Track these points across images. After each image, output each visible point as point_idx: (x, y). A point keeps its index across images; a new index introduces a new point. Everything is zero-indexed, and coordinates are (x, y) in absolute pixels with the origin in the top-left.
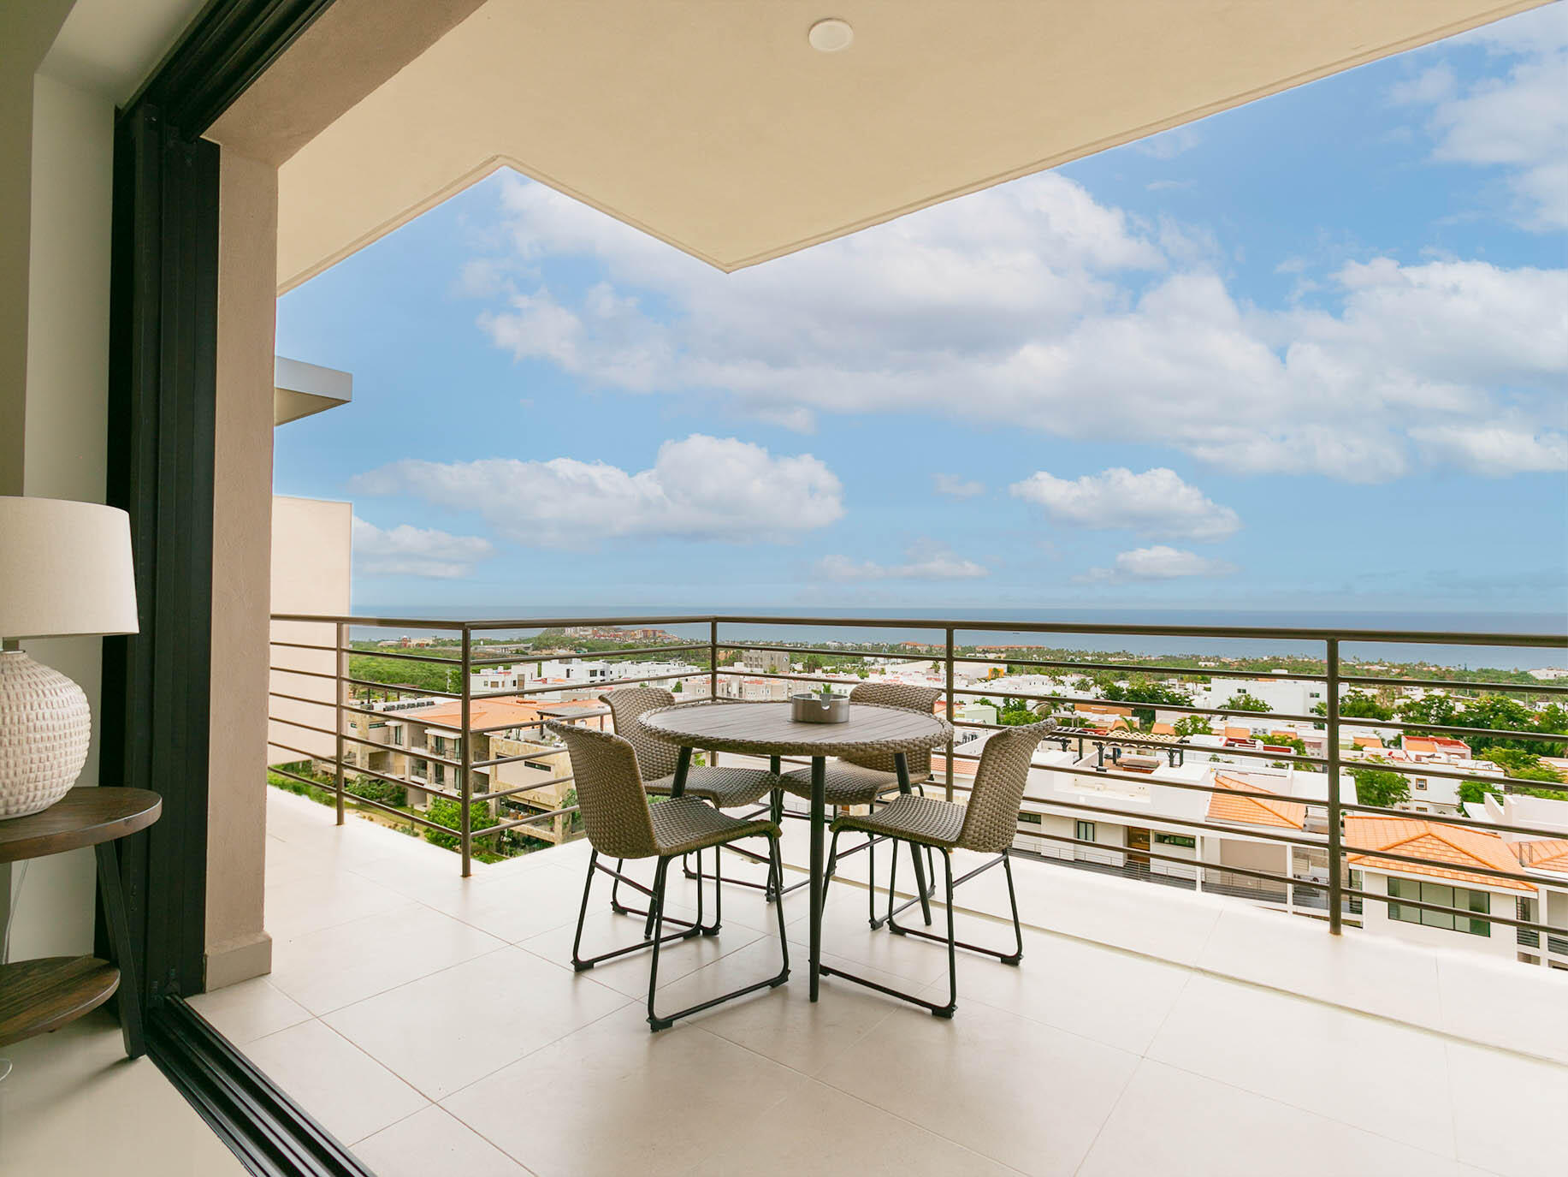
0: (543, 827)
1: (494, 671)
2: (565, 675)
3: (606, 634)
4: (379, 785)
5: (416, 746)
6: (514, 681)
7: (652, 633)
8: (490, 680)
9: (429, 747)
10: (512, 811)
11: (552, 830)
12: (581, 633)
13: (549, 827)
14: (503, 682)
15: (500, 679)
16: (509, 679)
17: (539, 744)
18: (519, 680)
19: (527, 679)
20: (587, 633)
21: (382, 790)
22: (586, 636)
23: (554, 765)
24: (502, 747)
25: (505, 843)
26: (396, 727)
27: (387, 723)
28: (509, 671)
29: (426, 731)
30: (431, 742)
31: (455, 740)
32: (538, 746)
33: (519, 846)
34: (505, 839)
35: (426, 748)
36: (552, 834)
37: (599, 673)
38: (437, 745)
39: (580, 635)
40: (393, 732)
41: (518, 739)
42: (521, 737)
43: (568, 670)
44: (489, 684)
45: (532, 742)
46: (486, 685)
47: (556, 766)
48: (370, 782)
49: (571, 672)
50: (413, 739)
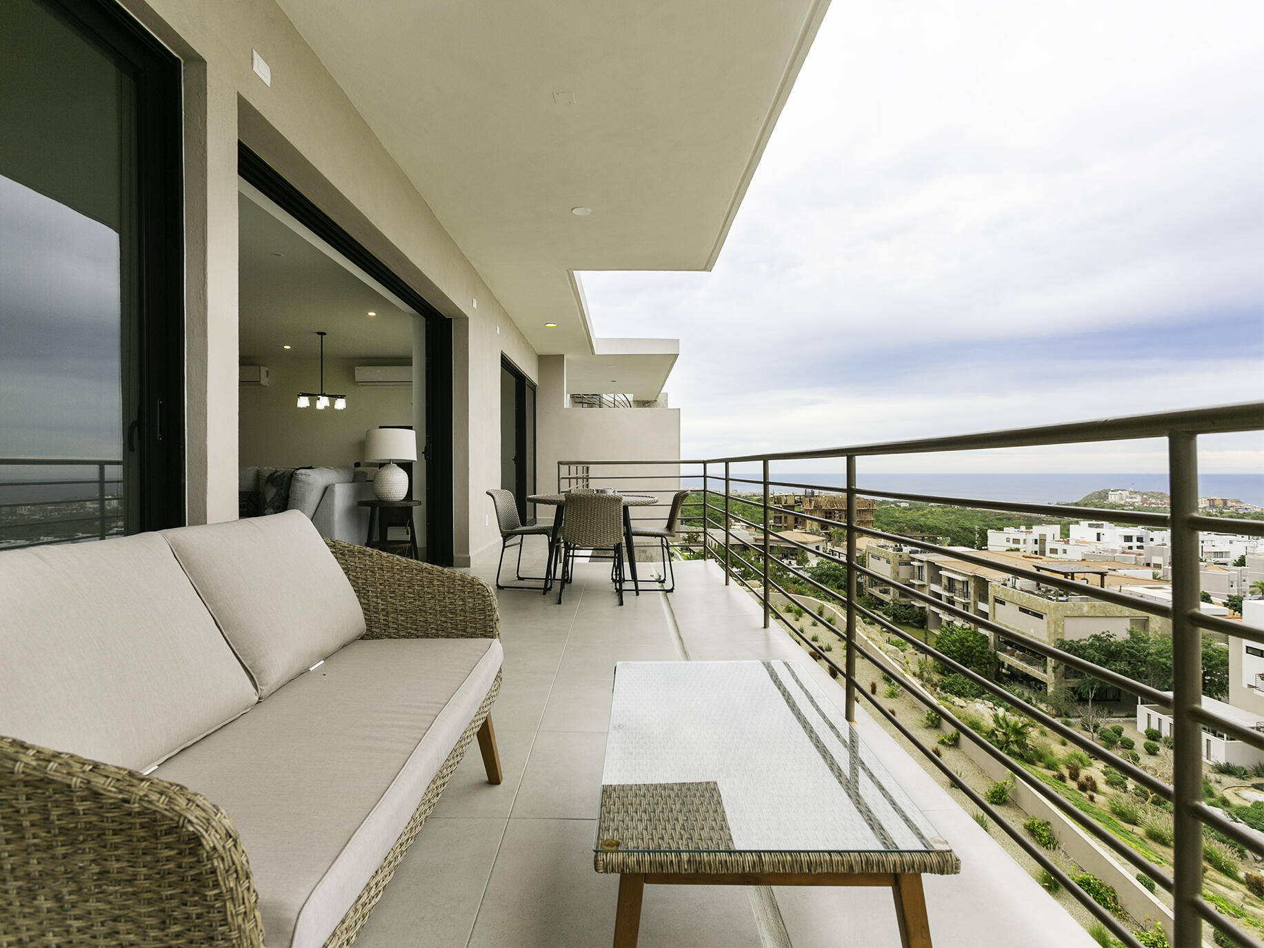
0: (1037, 667)
1: (1016, 530)
2: (1096, 539)
3: (1159, 502)
4: (907, 609)
5: (933, 583)
6: (1036, 540)
7: (1221, 502)
8: (1012, 537)
9: (943, 585)
10: (1009, 648)
11: (1045, 672)
12: (1128, 500)
13: (1041, 669)
14: (1025, 540)
15: (1021, 537)
16: (1031, 538)
17: (1033, 593)
18: (1040, 540)
19: (1049, 538)
20: (1134, 500)
21: (909, 613)
22: (1133, 503)
23: (1046, 614)
24: (999, 592)
25: (1004, 674)
26: (919, 567)
27: (912, 563)
28: (1031, 530)
29: (940, 572)
30: (945, 581)
31: (963, 582)
32: (1032, 595)
33: (1016, 680)
34: (1004, 671)
35: (941, 586)
36: (1044, 675)
37: (1134, 539)
38: (949, 584)
39: (1126, 502)
40: (917, 570)
41: (1014, 587)
42: (1018, 585)
43: (1098, 535)
44: (1011, 541)
45: (1026, 591)
46: (1008, 541)
47: (1048, 615)
48: (900, 605)
49: (1101, 536)
50: (932, 577)
